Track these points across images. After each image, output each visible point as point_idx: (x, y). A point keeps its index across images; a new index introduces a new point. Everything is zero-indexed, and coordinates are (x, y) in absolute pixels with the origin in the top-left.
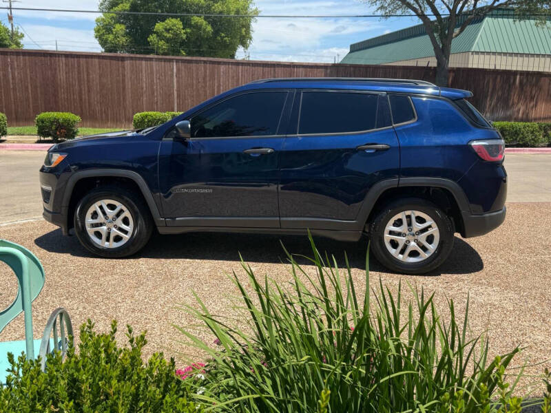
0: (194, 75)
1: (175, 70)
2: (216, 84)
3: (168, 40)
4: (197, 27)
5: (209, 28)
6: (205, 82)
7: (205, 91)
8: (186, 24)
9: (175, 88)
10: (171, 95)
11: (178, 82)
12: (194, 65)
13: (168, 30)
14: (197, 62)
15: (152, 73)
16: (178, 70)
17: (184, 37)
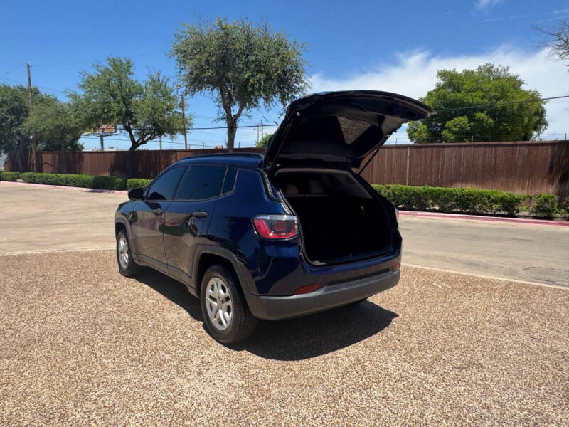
0: (423, 158)
1: (408, 154)
2: (441, 163)
3: (455, 133)
4: (480, 121)
5: (491, 120)
6: (431, 161)
7: (431, 170)
8: (471, 119)
9: (408, 167)
10: (403, 173)
11: (410, 163)
12: (423, 150)
13: (455, 126)
14: (426, 147)
15: (392, 156)
16: (411, 154)
17: (469, 129)
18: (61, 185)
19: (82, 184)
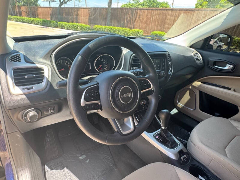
18: (29, 23)
19: (38, 24)
